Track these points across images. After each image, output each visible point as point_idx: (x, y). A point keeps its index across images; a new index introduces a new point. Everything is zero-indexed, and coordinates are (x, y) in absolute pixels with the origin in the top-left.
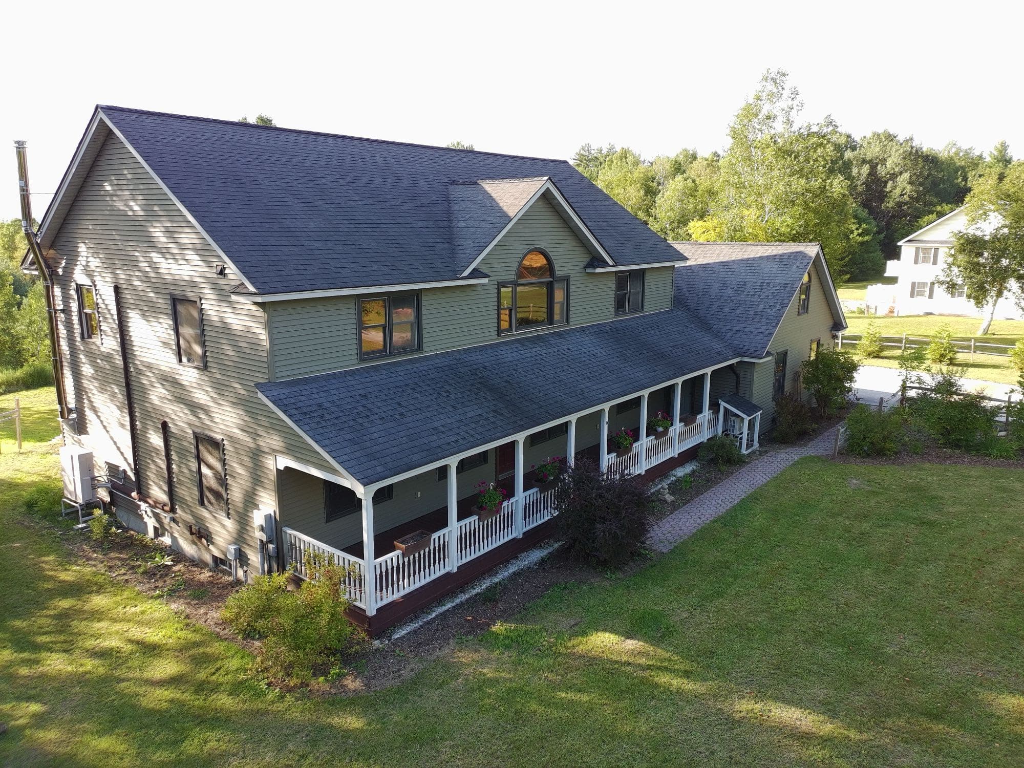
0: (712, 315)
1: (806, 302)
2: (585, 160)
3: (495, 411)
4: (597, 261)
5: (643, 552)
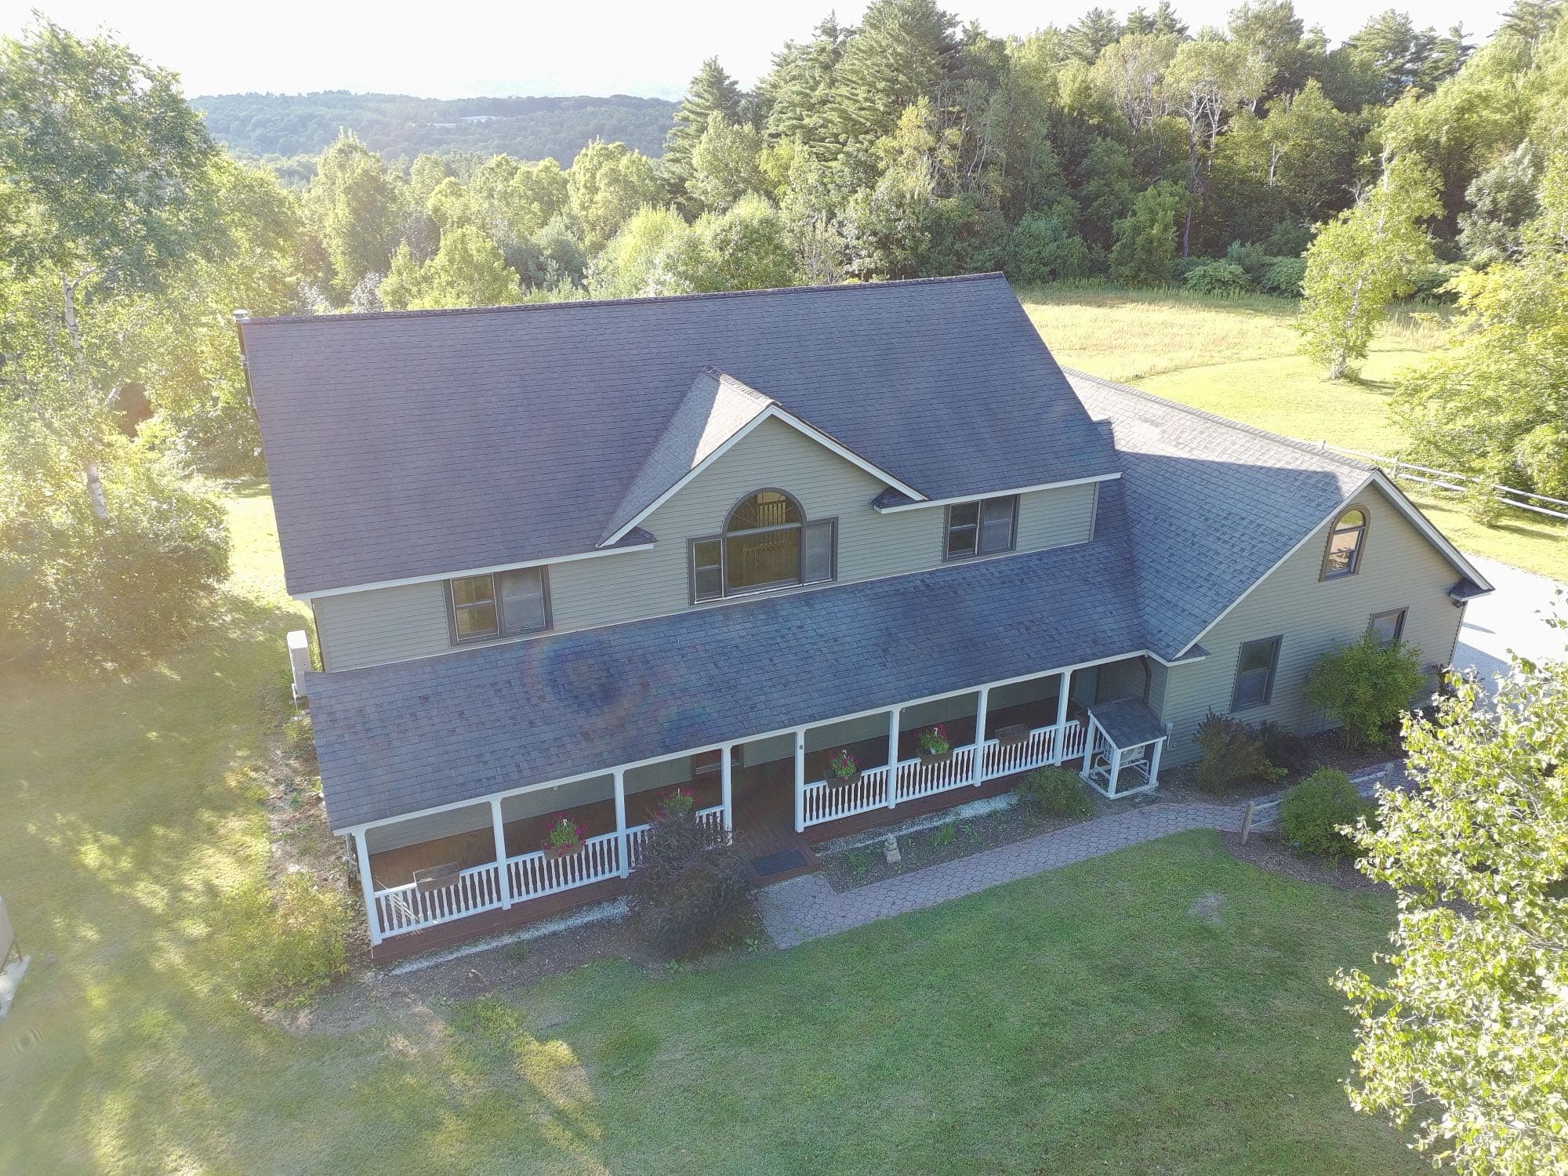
0: (1153, 561)
1: (1355, 554)
3: (585, 735)
4: (889, 496)
5: (748, 941)
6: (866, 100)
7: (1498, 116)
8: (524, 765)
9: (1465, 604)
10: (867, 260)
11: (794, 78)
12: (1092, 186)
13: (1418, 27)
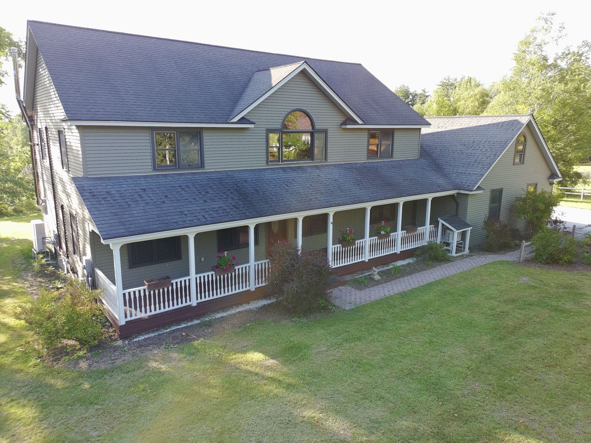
1: (523, 156)
2: (446, 85)
5: (330, 307)
13: (412, 90)
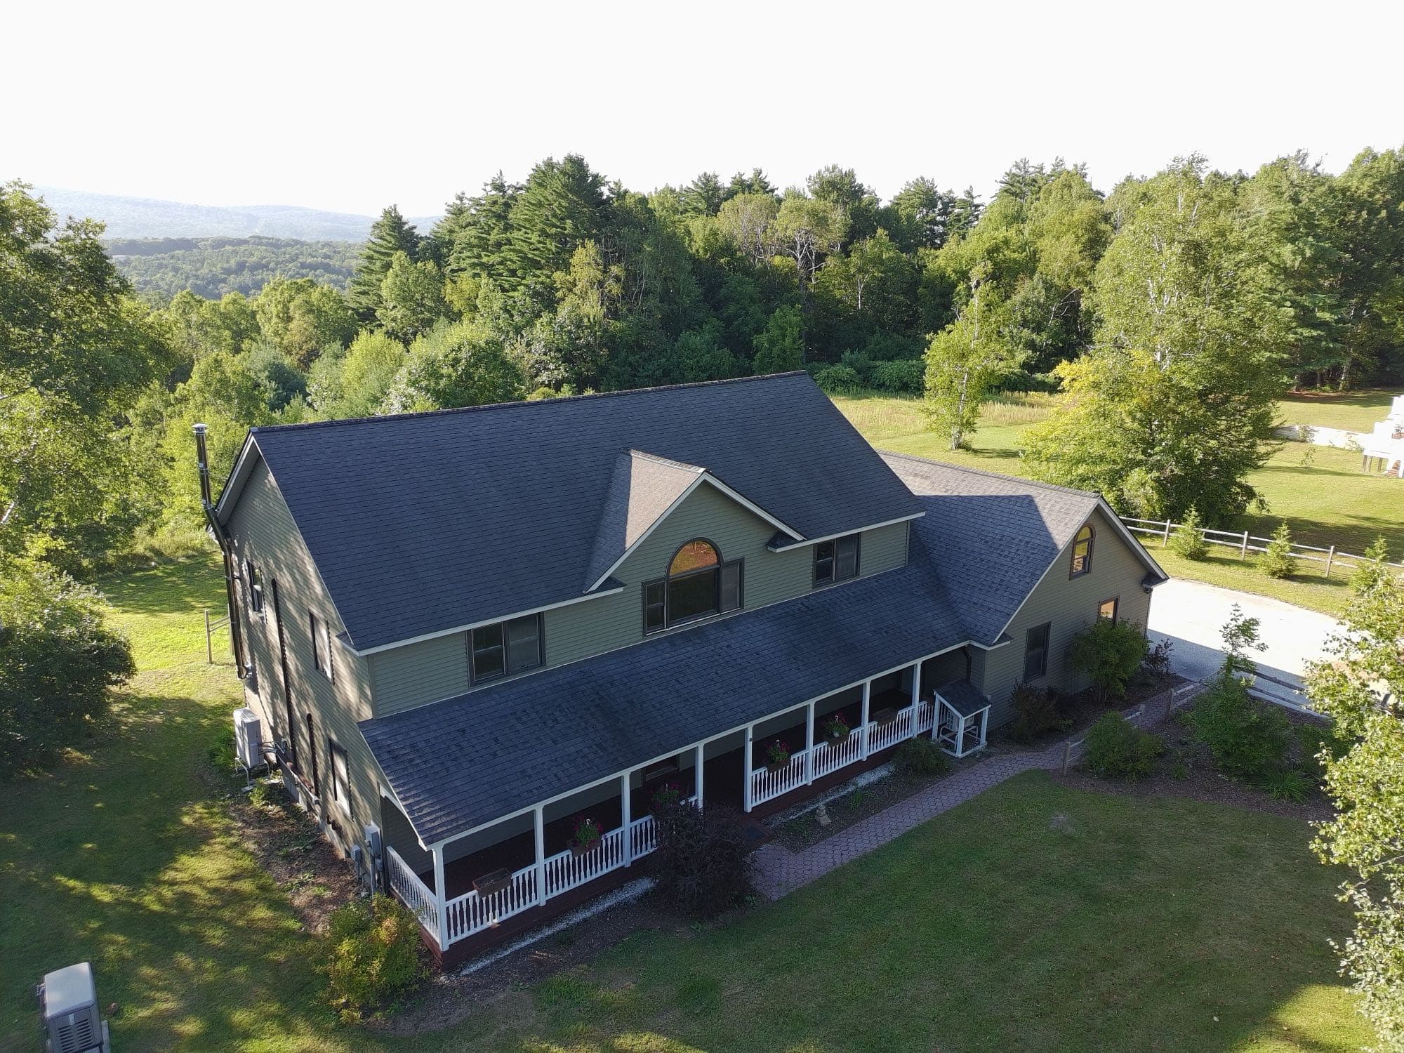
0: (955, 576)
1: (1088, 559)
2: (1018, 182)
3: (599, 745)
4: (780, 538)
5: (748, 898)
6: (540, 242)
7: (1016, 255)
8: (561, 775)
9: (1151, 590)
10: (556, 372)
11: (469, 224)
12: (731, 309)
13: (941, 190)
